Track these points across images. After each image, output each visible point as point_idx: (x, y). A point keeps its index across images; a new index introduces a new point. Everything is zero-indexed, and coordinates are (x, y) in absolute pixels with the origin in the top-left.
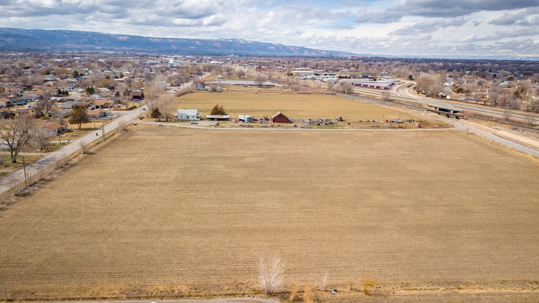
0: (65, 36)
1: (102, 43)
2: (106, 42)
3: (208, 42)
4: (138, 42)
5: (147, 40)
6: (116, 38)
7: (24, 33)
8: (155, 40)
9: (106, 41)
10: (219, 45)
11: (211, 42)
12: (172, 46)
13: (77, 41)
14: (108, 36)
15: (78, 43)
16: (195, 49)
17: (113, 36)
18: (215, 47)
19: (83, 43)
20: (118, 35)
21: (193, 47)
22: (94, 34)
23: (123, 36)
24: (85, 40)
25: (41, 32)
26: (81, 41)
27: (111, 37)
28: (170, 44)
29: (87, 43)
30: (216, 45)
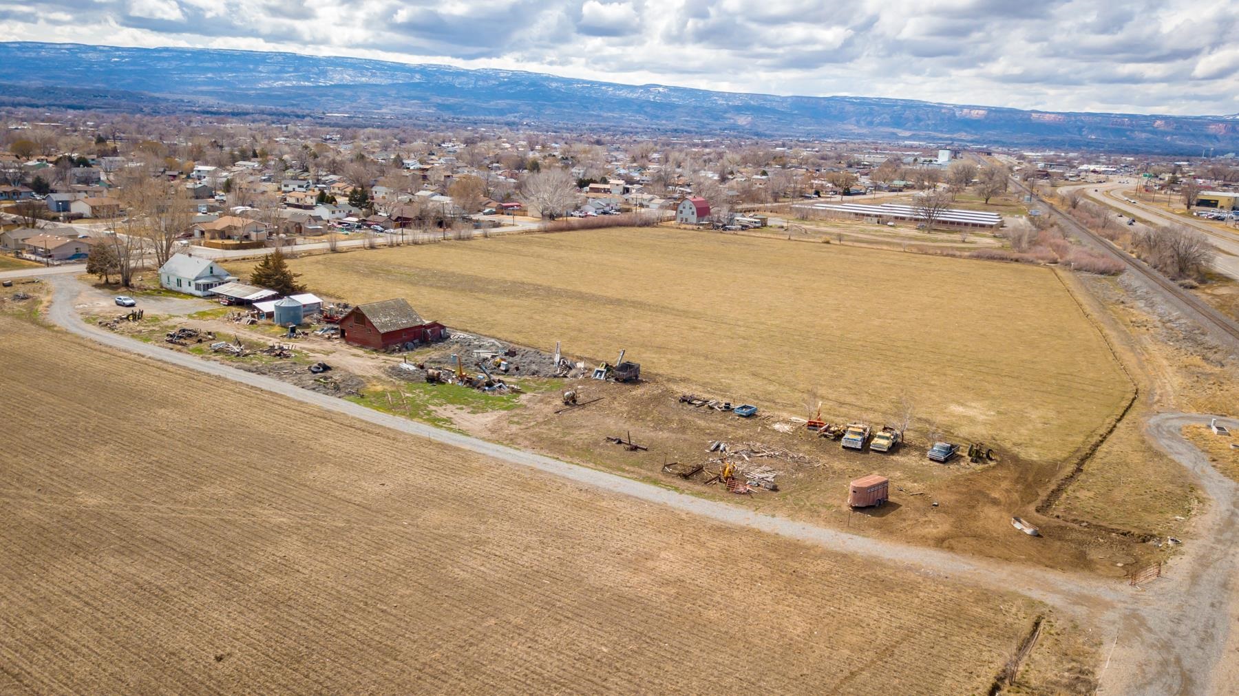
0: (849, 108)
1: (922, 123)
2: (929, 122)
3: (1190, 124)
4: (1003, 122)
5: (1026, 116)
6: (954, 113)
7: (774, 104)
8: (1047, 117)
9: (929, 120)
10: (1223, 131)
11: (1200, 124)
12: (1085, 132)
13: (869, 119)
14: (936, 109)
15: (871, 123)
16: (1149, 139)
17: (950, 109)
18: (1208, 136)
19: (881, 124)
20: (962, 107)
21: (1144, 135)
22: (909, 105)
23: (971, 107)
24: (884, 118)
25: (806, 100)
26: (877, 120)
27: (943, 111)
28: (1080, 129)
29: (887, 125)
30: (1212, 129)
